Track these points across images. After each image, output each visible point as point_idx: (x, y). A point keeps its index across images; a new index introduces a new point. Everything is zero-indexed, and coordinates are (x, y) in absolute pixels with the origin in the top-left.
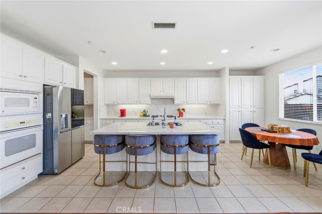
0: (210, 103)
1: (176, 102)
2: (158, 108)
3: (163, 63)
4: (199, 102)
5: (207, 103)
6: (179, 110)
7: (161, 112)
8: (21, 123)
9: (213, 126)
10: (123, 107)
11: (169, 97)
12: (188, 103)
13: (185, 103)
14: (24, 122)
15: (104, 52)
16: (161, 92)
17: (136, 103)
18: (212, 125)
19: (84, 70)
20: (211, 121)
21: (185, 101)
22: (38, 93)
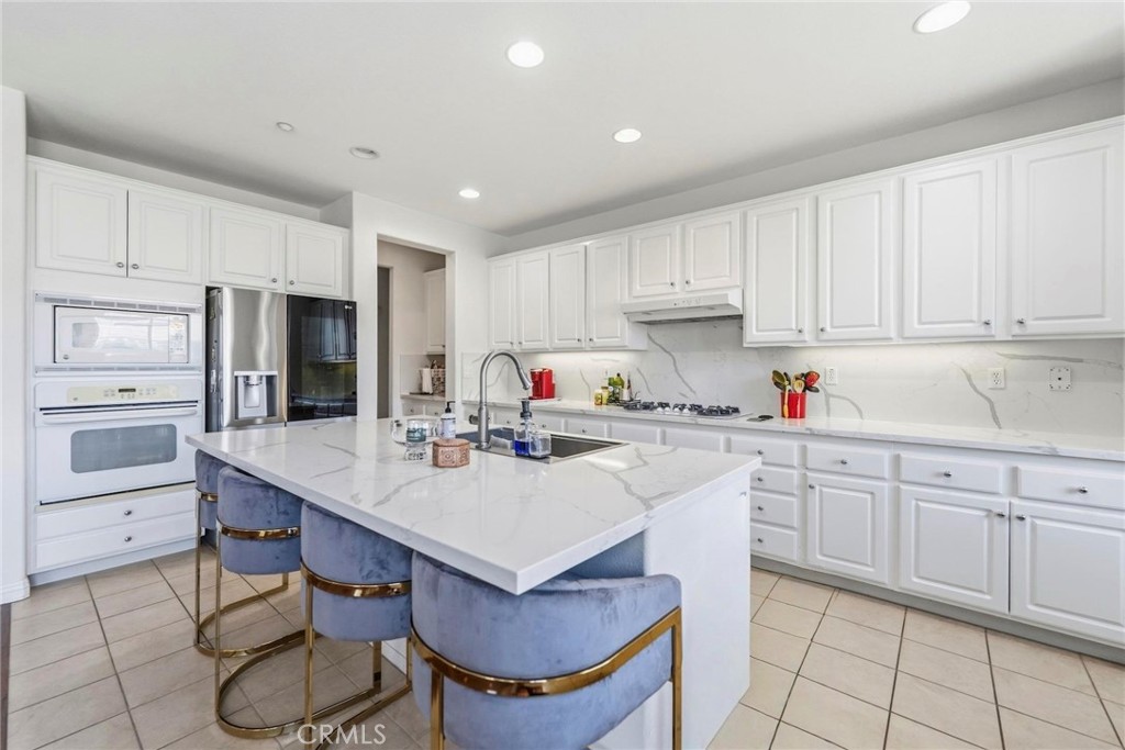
0: (1017, 330)
1: (754, 334)
2: (676, 370)
3: (628, 136)
4: (914, 327)
5: (982, 331)
6: (780, 379)
7: (691, 390)
8: (120, 391)
9: (1020, 507)
10: (544, 362)
11: (711, 308)
12: (824, 336)
13: (808, 337)
14: (134, 390)
15: (372, 152)
16: (677, 288)
17: (575, 344)
18: (1006, 500)
19: (379, 235)
20: (1000, 466)
21: (807, 326)
22: (185, 312)
